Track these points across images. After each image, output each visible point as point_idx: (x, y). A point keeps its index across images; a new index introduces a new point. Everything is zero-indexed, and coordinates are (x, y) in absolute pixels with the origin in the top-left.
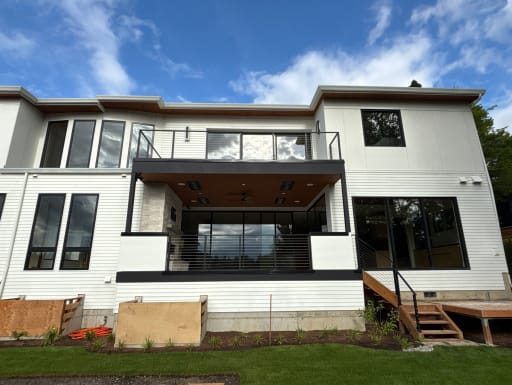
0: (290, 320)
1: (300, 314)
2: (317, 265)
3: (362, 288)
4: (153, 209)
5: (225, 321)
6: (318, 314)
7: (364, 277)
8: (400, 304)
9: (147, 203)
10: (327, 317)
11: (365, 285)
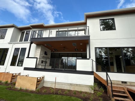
0: (68, 86)
1: (71, 84)
2: (78, 69)
3: (93, 78)
4: (38, 51)
5: (49, 84)
6: (77, 85)
7: (94, 74)
8: (108, 85)
9: (37, 50)
10: (80, 86)
11: (94, 77)
